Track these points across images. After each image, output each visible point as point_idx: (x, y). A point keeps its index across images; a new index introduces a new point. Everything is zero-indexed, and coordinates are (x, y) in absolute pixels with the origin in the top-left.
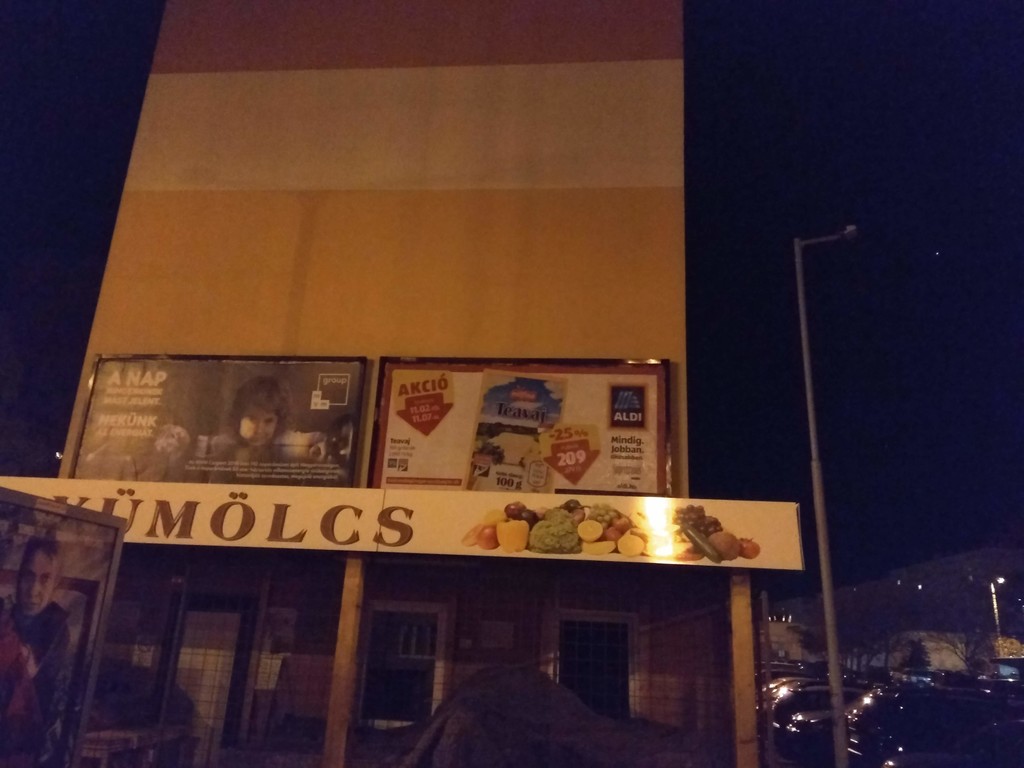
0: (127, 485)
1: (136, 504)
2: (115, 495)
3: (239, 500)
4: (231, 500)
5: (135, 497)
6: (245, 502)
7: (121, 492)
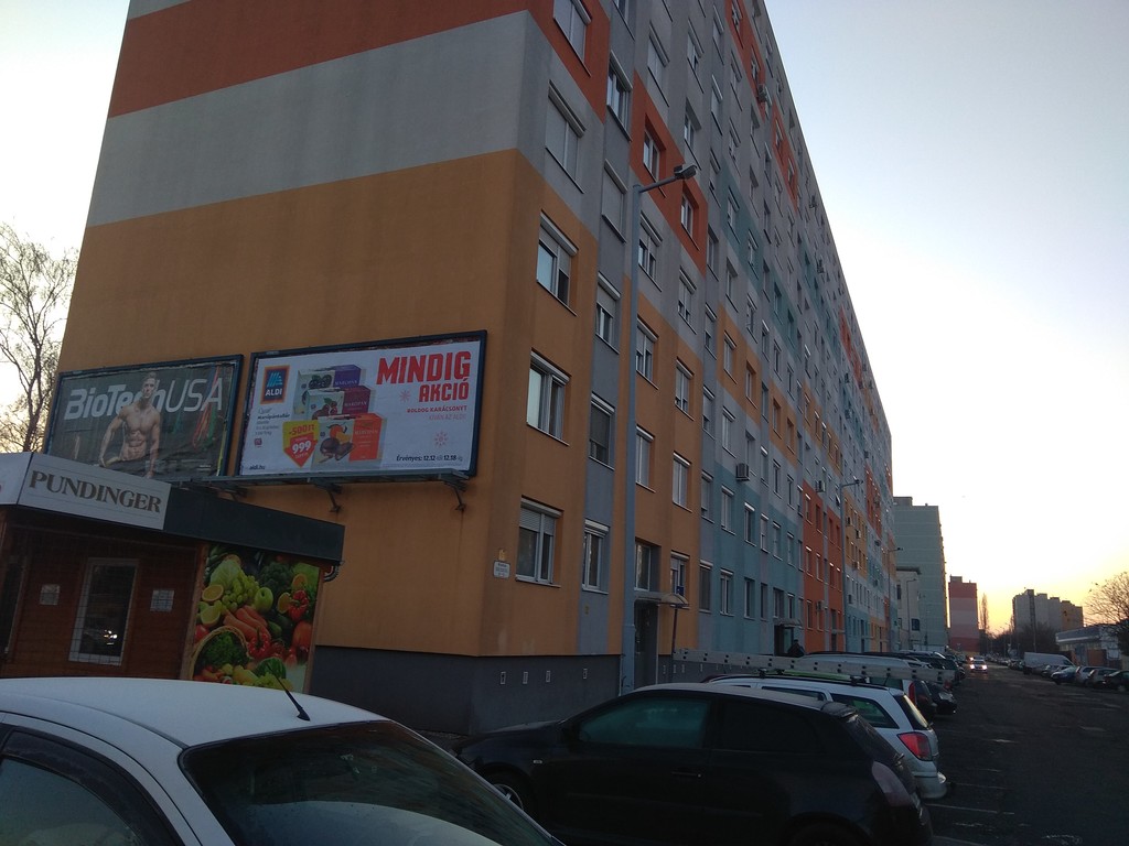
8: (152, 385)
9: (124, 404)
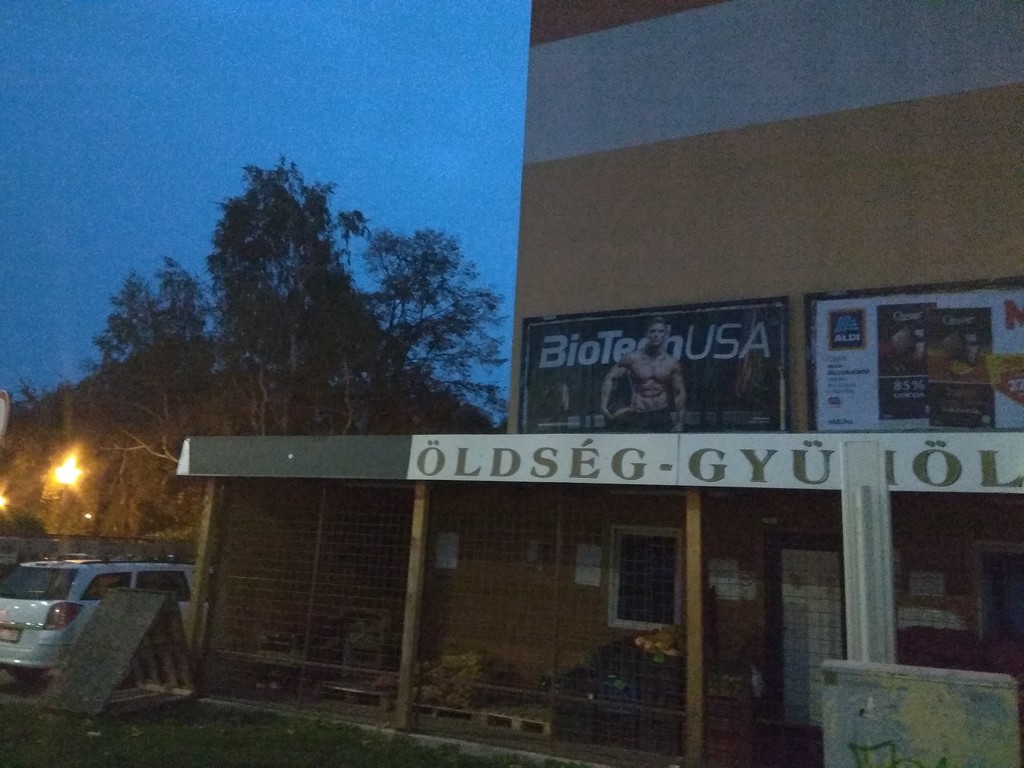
0: (812, 437)
1: (827, 454)
2: (802, 447)
3: (937, 447)
4: (929, 448)
5: (823, 448)
6: (945, 449)
7: (808, 444)
8: (661, 331)
9: (624, 351)
